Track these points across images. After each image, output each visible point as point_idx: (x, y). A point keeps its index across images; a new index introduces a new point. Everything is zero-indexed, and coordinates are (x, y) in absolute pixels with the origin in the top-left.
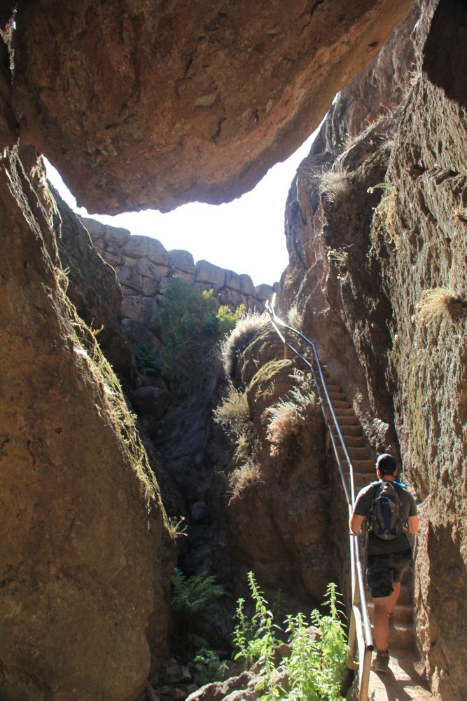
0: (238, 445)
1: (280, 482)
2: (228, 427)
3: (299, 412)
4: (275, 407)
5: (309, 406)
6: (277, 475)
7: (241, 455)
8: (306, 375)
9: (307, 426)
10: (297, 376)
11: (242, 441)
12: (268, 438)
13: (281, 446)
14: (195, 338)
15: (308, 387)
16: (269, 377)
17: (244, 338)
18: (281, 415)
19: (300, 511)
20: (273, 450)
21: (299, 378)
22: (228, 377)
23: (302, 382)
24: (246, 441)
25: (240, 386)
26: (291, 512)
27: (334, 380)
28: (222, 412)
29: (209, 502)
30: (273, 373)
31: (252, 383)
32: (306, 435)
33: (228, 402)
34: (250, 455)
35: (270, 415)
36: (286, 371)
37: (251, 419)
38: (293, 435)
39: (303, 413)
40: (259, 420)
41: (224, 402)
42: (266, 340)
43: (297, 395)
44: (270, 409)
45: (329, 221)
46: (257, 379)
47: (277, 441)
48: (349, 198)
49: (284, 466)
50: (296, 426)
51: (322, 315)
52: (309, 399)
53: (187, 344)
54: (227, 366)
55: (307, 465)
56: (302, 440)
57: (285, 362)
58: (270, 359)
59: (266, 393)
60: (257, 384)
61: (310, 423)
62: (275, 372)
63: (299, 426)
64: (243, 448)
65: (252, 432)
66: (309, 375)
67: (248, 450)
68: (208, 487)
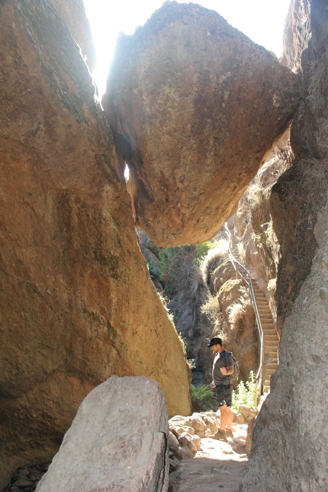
0: (215, 324)
1: (236, 341)
2: (209, 315)
3: (243, 308)
4: (232, 306)
5: (247, 306)
6: (235, 338)
7: (217, 330)
8: (246, 289)
9: (247, 315)
10: (242, 289)
11: (217, 322)
12: (230, 321)
13: (236, 324)
14: (180, 254)
15: (248, 296)
16: (229, 290)
17: (213, 261)
18: (235, 311)
19: (245, 353)
20: (232, 327)
21: (243, 291)
22: (206, 285)
23: (245, 293)
24: (219, 323)
25: (213, 293)
26: (241, 354)
27: (261, 291)
28: (205, 308)
29: (201, 356)
30: (231, 288)
31: (220, 292)
32: (247, 319)
33: (208, 302)
34: (221, 329)
35: (229, 310)
36: (237, 287)
37: (221, 311)
38: (241, 319)
39: (245, 309)
40: (225, 313)
41: (206, 303)
42: (226, 266)
43: (242, 300)
44: (229, 307)
45: (253, 216)
46: (223, 290)
47: (234, 322)
48: (261, 207)
49: (237, 334)
50: (242, 315)
51: (254, 255)
52: (247, 302)
53: (175, 259)
54: (204, 277)
55: (248, 333)
56: (245, 322)
57: (236, 281)
58: (229, 278)
59: (227, 298)
60: (223, 293)
61: (248, 313)
62: (231, 287)
63: (244, 315)
64: (218, 326)
65: (222, 317)
66: (248, 289)
67: (221, 327)
68: (200, 348)
